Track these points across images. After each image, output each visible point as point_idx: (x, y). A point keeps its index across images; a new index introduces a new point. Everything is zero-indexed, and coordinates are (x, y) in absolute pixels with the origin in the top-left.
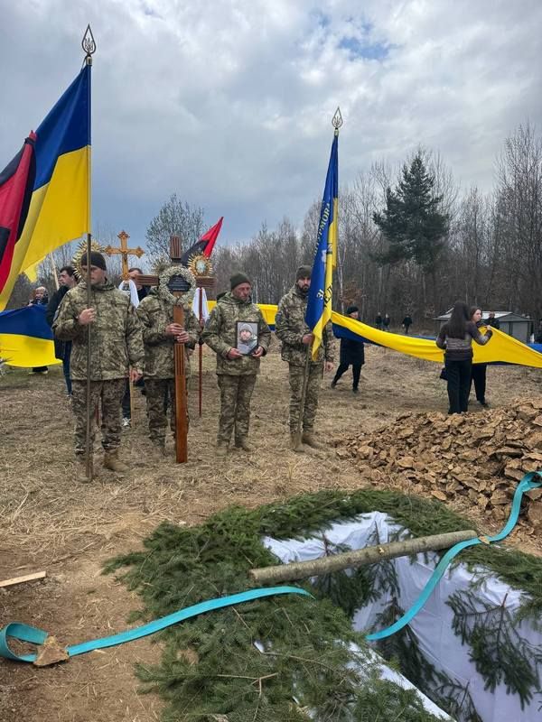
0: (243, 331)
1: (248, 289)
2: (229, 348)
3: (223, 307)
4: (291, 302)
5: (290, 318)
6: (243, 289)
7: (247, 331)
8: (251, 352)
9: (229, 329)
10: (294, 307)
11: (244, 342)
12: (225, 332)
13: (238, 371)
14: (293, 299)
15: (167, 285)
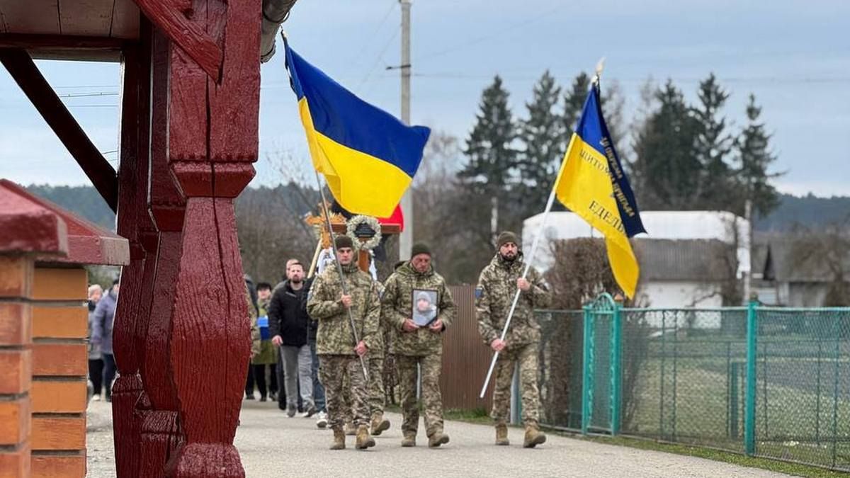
0: (419, 300)
1: (426, 261)
2: (403, 320)
3: (400, 280)
4: (493, 275)
5: (492, 294)
6: (421, 260)
7: (425, 300)
8: (428, 324)
9: (405, 303)
10: (497, 282)
11: (421, 312)
12: (401, 307)
13: (414, 351)
14: (495, 272)
15: (354, 232)
